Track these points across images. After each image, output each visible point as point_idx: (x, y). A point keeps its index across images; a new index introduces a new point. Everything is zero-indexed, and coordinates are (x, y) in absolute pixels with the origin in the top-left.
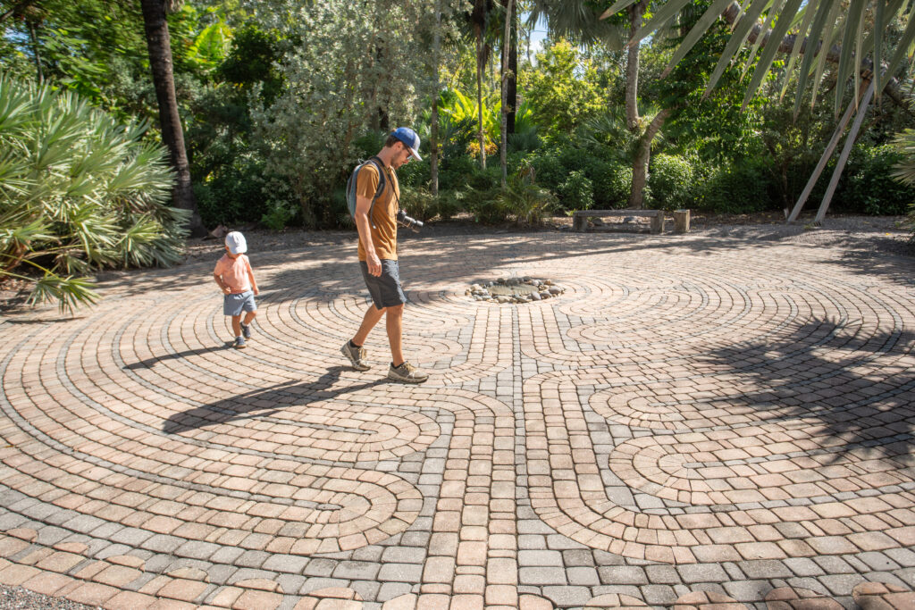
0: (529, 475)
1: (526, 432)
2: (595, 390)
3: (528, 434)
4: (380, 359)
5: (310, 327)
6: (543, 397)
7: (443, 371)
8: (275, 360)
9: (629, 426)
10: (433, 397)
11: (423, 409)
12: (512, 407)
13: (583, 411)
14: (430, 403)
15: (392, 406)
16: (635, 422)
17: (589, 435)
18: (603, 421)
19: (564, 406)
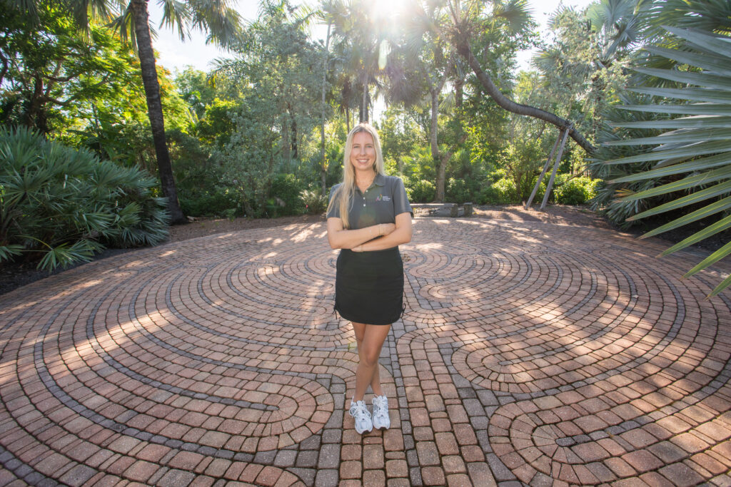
0: (422, 467)
1: (408, 402)
2: (453, 348)
3: (410, 405)
4: (286, 322)
5: (238, 292)
6: (415, 358)
7: (333, 333)
8: (207, 323)
9: (492, 390)
10: (326, 362)
11: (318, 377)
12: (391, 371)
13: (450, 374)
14: (324, 369)
15: (293, 374)
16: (496, 386)
17: (462, 404)
18: (469, 385)
19: (434, 369)
